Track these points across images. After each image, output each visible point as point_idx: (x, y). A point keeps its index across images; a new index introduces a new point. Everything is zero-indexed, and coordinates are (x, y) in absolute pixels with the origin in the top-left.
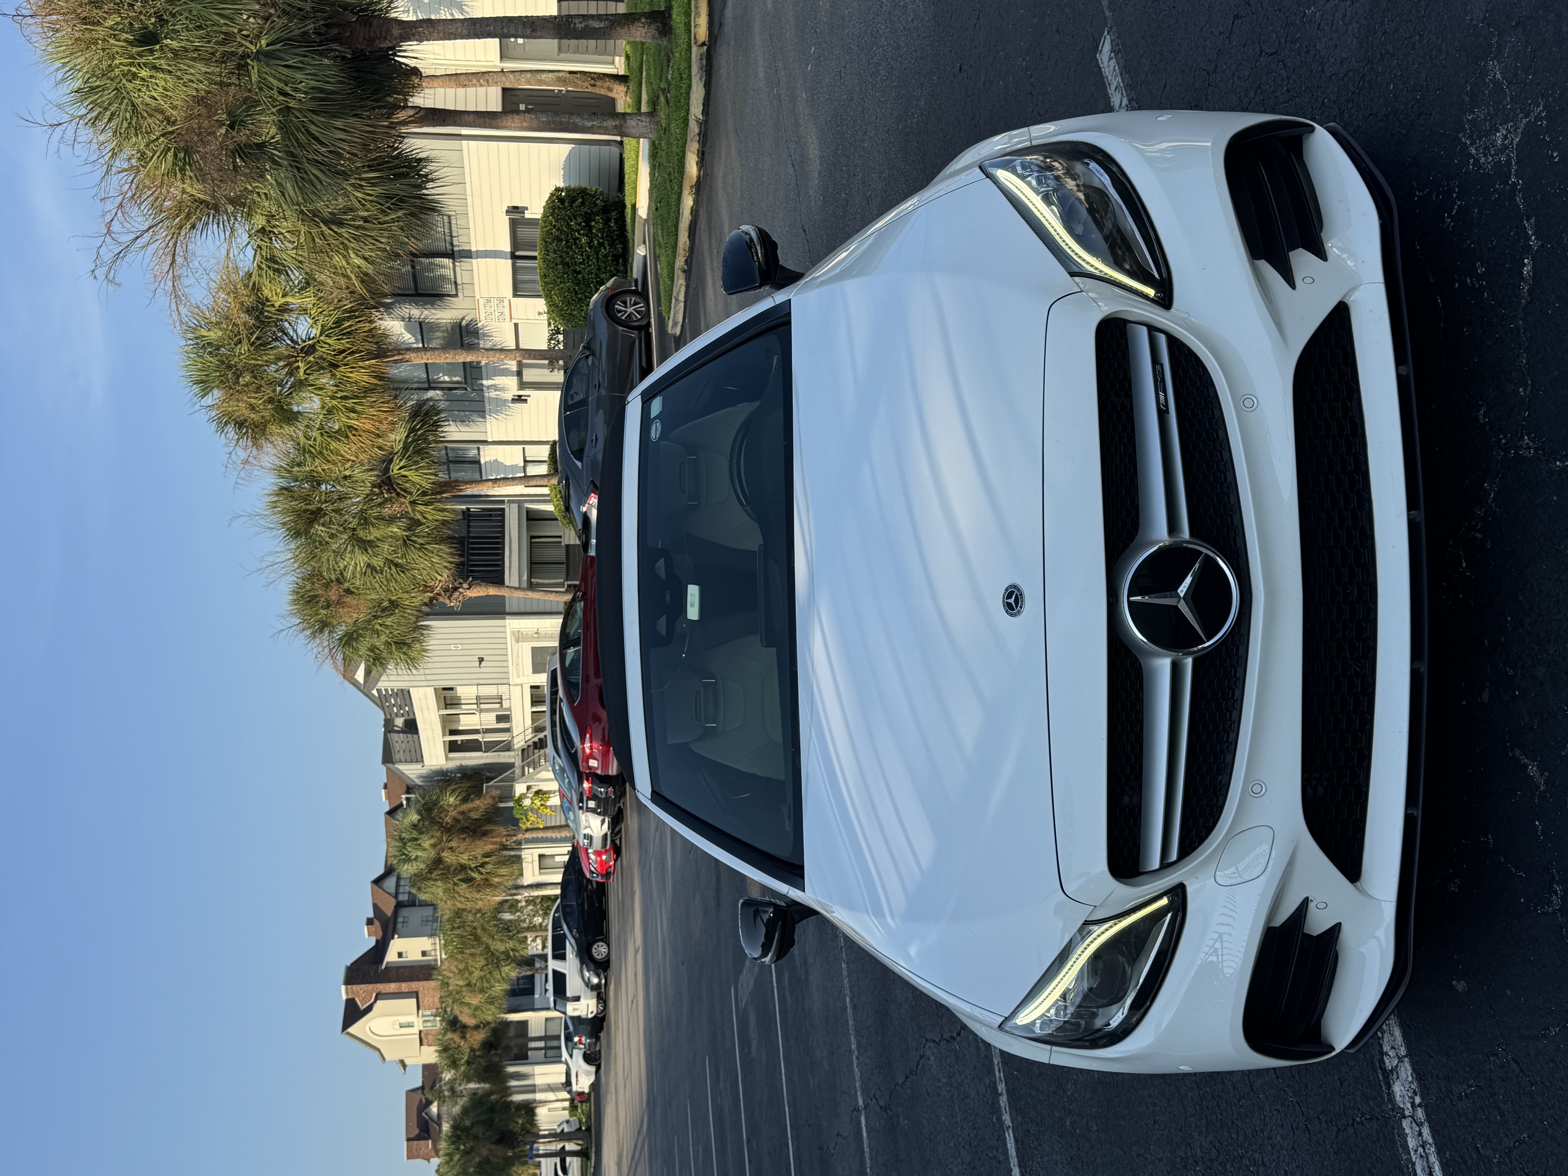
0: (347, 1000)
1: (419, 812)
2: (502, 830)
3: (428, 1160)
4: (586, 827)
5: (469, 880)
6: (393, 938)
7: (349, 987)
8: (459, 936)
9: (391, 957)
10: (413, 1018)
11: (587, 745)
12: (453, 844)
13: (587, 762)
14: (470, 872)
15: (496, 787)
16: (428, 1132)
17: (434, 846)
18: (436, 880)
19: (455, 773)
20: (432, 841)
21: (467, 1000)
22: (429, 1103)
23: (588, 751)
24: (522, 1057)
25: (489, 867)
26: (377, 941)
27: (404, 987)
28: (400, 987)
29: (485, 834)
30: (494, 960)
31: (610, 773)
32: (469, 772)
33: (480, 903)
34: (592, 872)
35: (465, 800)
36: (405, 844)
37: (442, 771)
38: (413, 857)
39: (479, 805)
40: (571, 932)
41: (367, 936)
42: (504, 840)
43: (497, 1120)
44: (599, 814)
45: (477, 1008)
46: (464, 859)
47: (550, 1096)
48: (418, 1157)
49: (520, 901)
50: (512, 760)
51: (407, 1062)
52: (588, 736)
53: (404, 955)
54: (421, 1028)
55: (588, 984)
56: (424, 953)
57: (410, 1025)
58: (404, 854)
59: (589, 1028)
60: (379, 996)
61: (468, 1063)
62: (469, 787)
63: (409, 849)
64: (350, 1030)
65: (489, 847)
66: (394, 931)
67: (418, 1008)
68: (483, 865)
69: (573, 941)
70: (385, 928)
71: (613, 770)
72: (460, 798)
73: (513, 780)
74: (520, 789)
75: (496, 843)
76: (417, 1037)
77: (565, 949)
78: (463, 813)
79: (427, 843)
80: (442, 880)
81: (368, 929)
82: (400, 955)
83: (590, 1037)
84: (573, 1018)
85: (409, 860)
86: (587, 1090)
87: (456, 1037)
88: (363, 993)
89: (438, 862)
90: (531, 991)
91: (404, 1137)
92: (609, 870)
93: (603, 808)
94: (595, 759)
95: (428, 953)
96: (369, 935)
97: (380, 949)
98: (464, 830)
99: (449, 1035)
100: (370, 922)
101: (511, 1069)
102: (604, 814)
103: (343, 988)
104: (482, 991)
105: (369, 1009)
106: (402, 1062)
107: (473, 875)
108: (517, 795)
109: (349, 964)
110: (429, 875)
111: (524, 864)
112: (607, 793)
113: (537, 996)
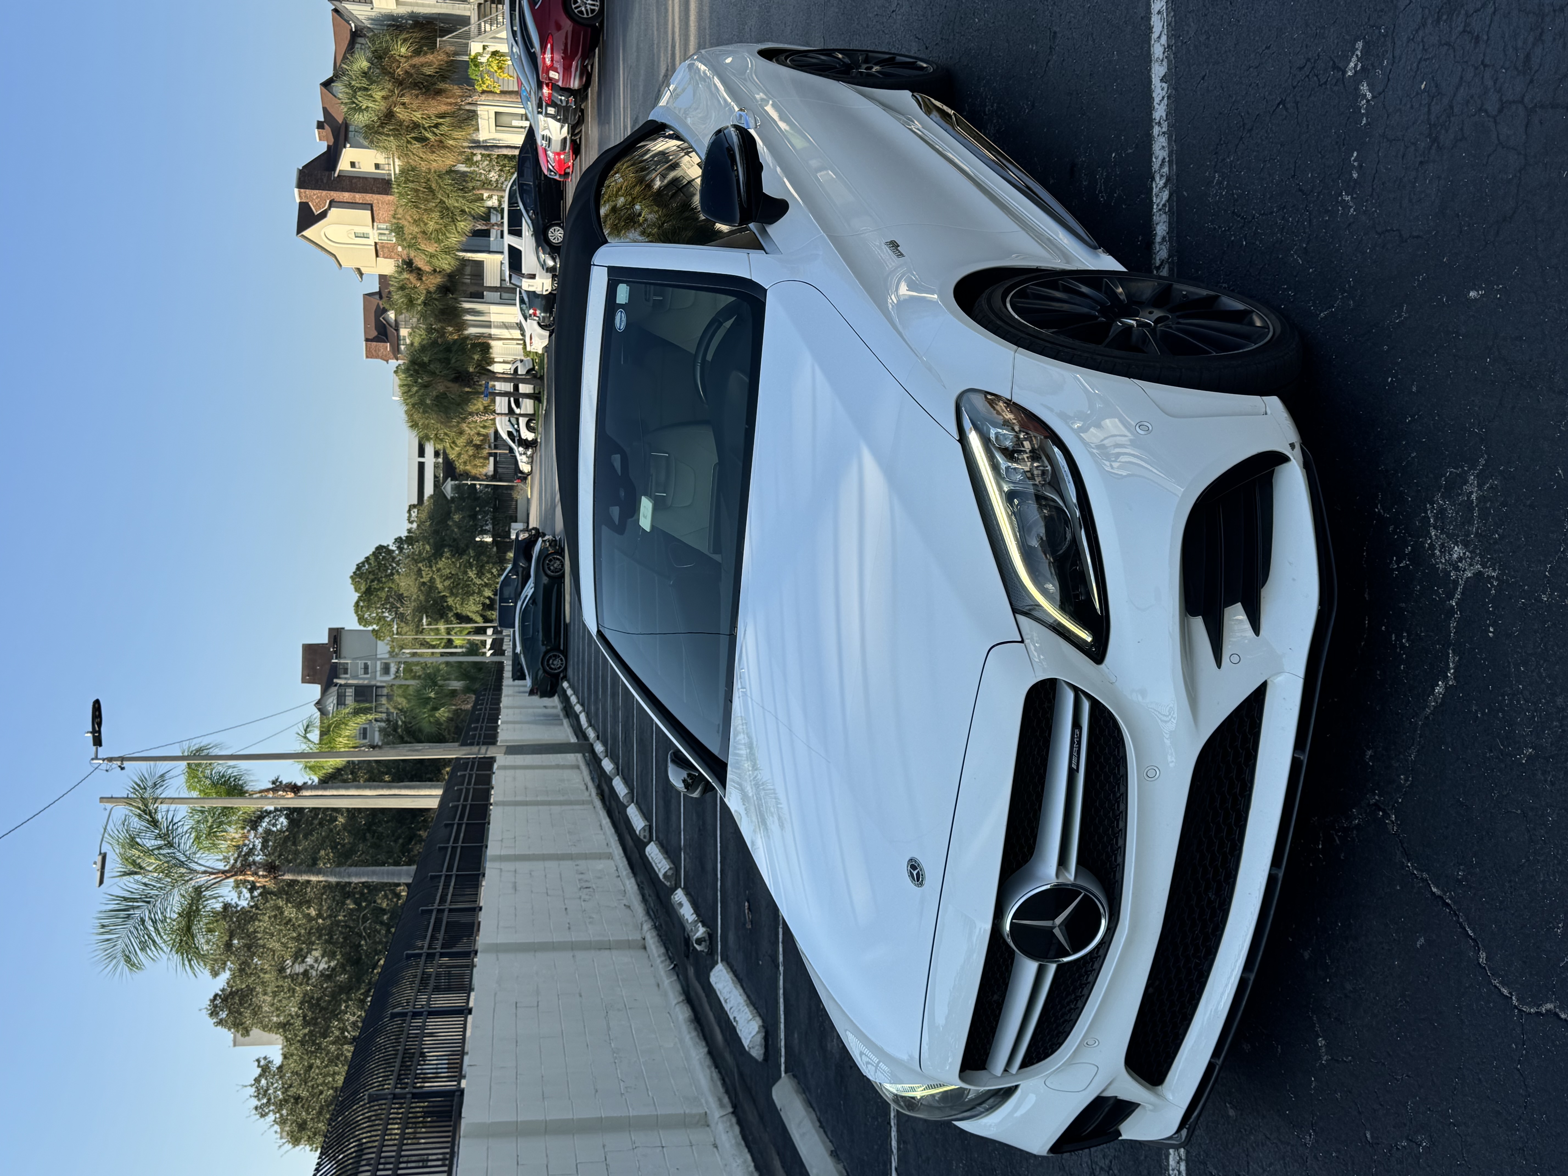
0: (300, 203)
1: (369, 60)
2: (456, 90)
3: (387, 361)
4: (545, 128)
5: (422, 140)
6: (345, 147)
7: (302, 190)
8: (412, 189)
9: (343, 165)
10: (368, 230)
11: (548, 56)
12: (406, 100)
13: (548, 73)
14: (423, 131)
15: (452, 44)
16: (386, 335)
17: (384, 98)
18: (388, 135)
19: (407, 20)
20: (383, 93)
21: (423, 246)
22: (385, 311)
23: (548, 62)
24: (478, 296)
25: (444, 128)
26: (329, 147)
27: (358, 197)
28: (354, 197)
29: (439, 92)
30: (449, 215)
31: (572, 86)
32: (421, 20)
33: (434, 164)
34: (549, 169)
35: (417, 52)
36: (355, 92)
37: (393, 16)
38: (363, 107)
39: (432, 61)
40: (527, 212)
41: (318, 140)
42: (459, 100)
43: (453, 361)
44: (559, 121)
45: (432, 256)
46: (417, 116)
47: (505, 333)
48: (377, 357)
49: (475, 155)
50: (467, 13)
51: (363, 270)
52: (549, 46)
53: (357, 165)
54: (377, 241)
55: (543, 265)
56: (377, 166)
57: (365, 236)
58: (354, 103)
59: (544, 302)
60: (333, 204)
61: (425, 304)
62: (422, 38)
63: (360, 99)
64: (305, 233)
65: (443, 108)
66: (346, 139)
67: (373, 220)
68: (436, 126)
69: (529, 222)
70: (336, 136)
71: (575, 84)
72: (412, 49)
73: (467, 36)
74: (475, 47)
75: (451, 104)
76: (373, 248)
77: (521, 226)
78: (414, 66)
79: (378, 95)
80: (395, 136)
81: (319, 133)
82: (353, 164)
83: (545, 311)
84: (528, 292)
85: (360, 110)
86: (540, 352)
87: (412, 278)
88: (317, 199)
89: (389, 115)
90: (486, 234)
91: (363, 338)
92: (567, 170)
93: (562, 114)
94: (556, 70)
95: (381, 166)
96: (320, 140)
97: (331, 157)
98: (416, 85)
99: (405, 275)
100: (320, 125)
101: (467, 305)
102: (563, 121)
103: (296, 190)
104: (438, 241)
105: (323, 215)
106: (359, 270)
107: (427, 135)
108: (473, 54)
109: (301, 168)
110: (381, 130)
111: (479, 120)
112: (567, 102)
113: (492, 239)
